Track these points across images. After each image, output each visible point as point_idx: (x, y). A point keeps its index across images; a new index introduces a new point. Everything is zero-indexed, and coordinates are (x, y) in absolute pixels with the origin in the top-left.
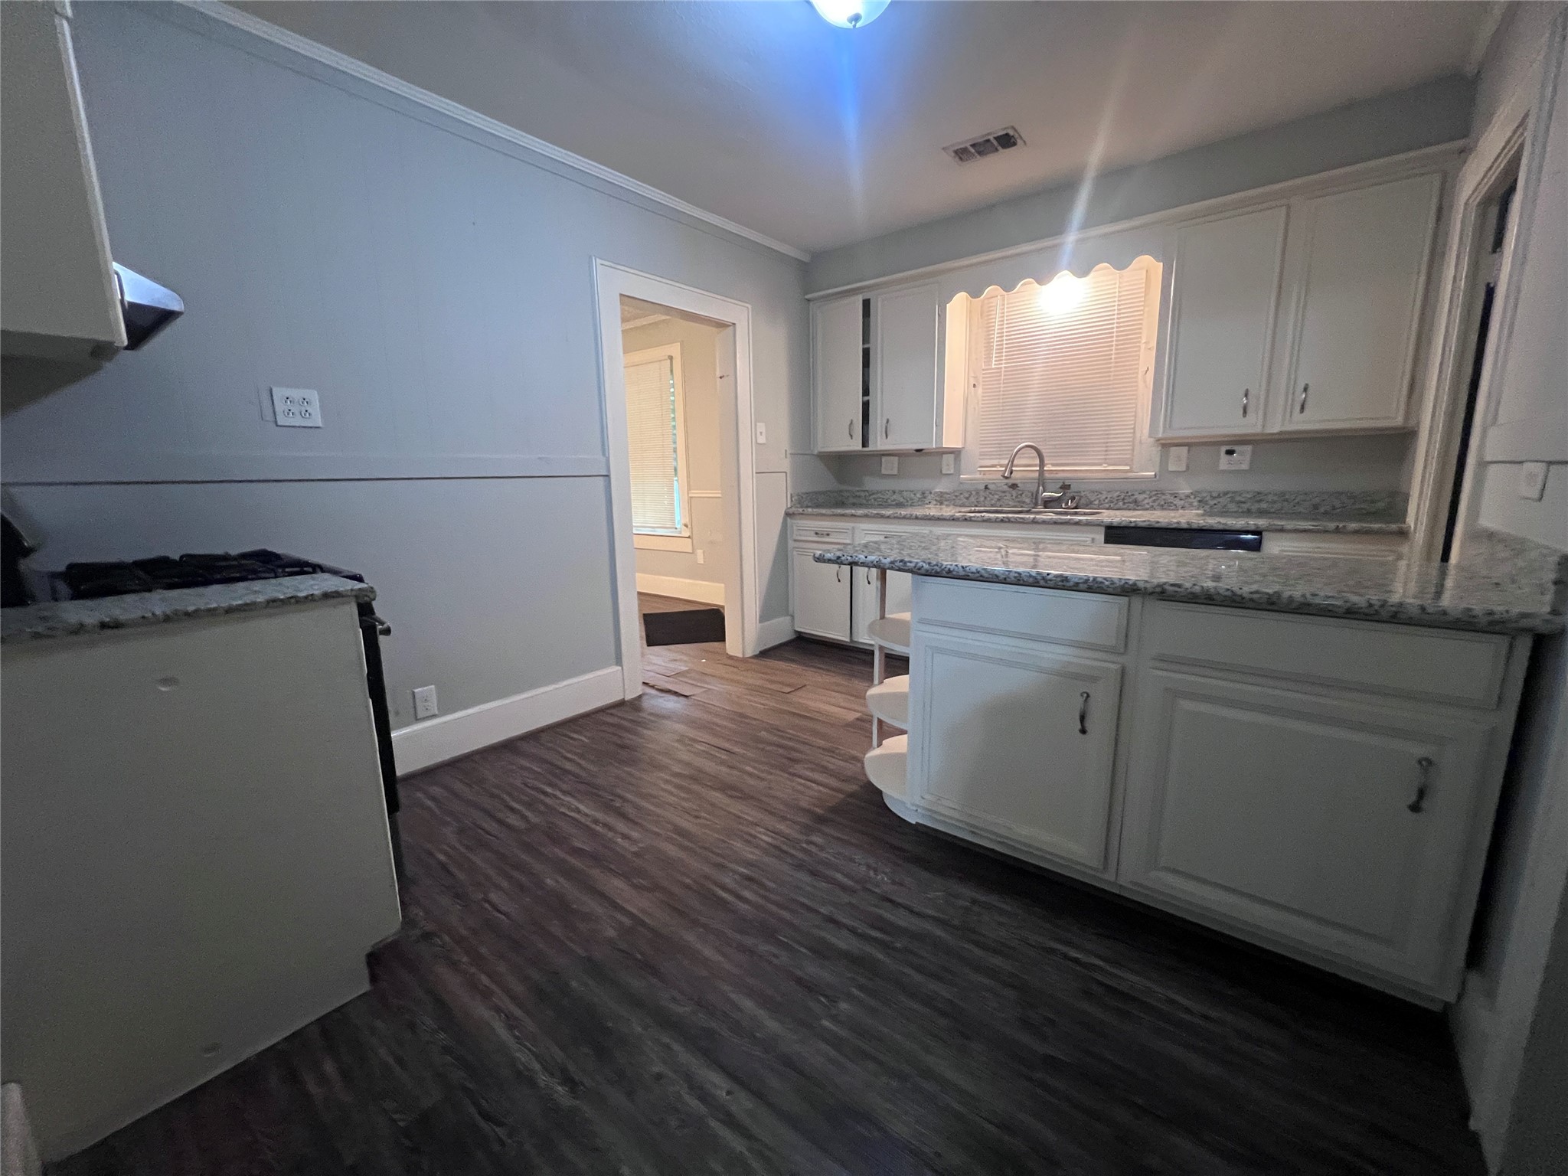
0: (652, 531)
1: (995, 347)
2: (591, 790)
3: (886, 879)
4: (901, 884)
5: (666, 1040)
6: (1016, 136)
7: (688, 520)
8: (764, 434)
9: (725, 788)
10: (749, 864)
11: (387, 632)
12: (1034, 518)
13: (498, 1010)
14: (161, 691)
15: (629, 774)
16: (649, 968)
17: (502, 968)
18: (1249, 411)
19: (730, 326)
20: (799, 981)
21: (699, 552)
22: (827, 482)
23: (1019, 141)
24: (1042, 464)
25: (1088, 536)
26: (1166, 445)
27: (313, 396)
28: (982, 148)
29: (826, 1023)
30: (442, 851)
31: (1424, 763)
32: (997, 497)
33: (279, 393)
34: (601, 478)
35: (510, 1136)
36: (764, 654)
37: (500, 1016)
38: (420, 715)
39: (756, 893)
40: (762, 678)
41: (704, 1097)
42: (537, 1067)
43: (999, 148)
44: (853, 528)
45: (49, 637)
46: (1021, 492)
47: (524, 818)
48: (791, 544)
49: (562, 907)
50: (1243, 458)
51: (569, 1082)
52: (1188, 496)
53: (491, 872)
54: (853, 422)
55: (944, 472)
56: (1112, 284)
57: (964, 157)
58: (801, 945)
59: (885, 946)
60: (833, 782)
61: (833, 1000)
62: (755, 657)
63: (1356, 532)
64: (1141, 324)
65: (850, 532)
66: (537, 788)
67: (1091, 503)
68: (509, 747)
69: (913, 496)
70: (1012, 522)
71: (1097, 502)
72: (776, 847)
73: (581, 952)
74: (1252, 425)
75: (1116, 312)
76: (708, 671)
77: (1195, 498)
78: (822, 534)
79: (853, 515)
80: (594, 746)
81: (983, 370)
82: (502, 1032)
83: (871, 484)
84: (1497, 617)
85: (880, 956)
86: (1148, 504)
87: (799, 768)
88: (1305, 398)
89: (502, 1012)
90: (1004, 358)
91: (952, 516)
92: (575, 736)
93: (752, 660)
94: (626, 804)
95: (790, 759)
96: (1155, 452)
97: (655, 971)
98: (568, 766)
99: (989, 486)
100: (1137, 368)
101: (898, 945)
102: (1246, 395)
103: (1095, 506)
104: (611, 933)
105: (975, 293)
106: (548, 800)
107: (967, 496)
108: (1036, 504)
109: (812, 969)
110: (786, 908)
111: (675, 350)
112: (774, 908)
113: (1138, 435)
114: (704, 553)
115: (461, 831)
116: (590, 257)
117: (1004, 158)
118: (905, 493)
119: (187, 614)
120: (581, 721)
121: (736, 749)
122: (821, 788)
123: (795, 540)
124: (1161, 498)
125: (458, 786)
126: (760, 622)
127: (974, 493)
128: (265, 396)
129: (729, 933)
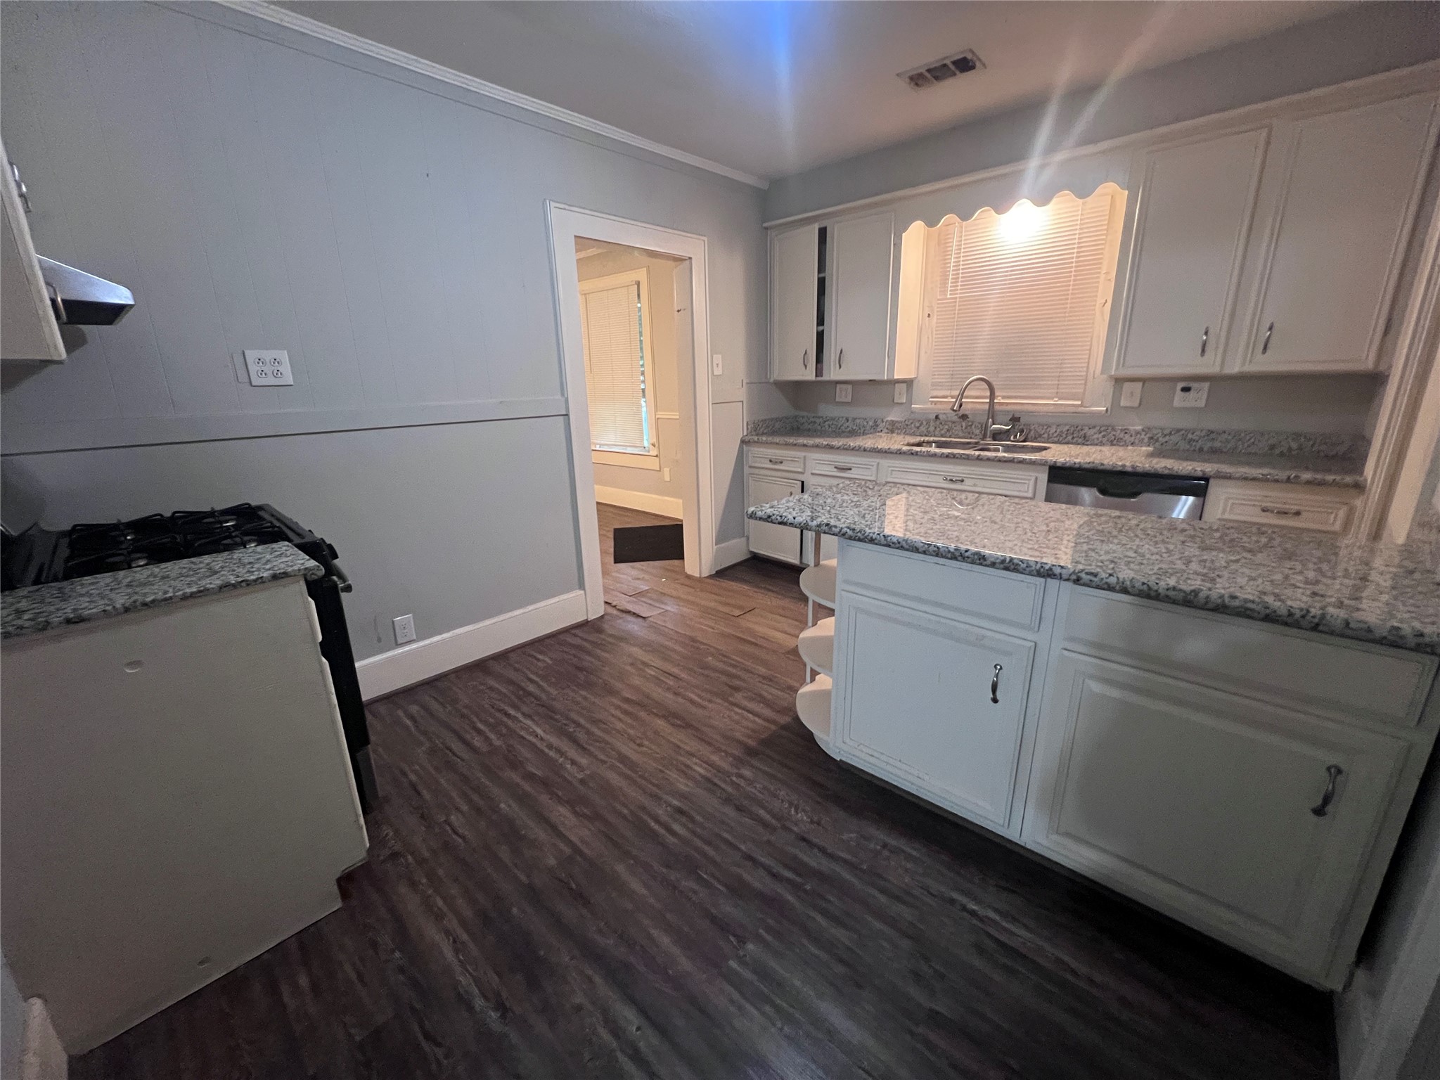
0: (624, 449)
1: (951, 277)
2: (548, 713)
3: (805, 818)
4: (819, 824)
5: (590, 972)
6: (975, 59)
7: (655, 440)
8: (720, 366)
9: (670, 716)
10: (683, 796)
11: (348, 589)
12: (979, 456)
13: (448, 933)
14: (127, 673)
15: (585, 698)
16: (580, 898)
17: (454, 891)
18: (1208, 348)
19: (686, 260)
20: (714, 920)
21: (666, 471)
22: (782, 408)
23: (978, 64)
24: (992, 396)
25: (1031, 474)
26: (1119, 381)
27: (284, 356)
28: (939, 73)
29: (733, 964)
30: (416, 772)
31: (1333, 770)
32: (947, 427)
33: (251, 355)
34: (562, 417)
35: (446, 1057)
36: (721, 574)
37: (449, 940)
38: (400, 641)
39: (684, 825)
40: (716, 601)
41: (617, 1032)
42: (476, 991)
43: (958, 72)
44: (805, 457)
45: (17, 635)
46: (970, 424)
47: (487, 739)
48: (746, 470)
49: (512, 834)
50: (1198, 398)
51: (502, 1007)
52: (1138, 433)
53: (454, 794)
54: (808, 353)
55: (895, 401)
56: (1074, 211)
57: (920, 82)
58: (719, 881)
59: (796, 887)
60: (768, 712)
61: (742, 940)
62: (711, 577)
63: (1308, 483)
64: (1102, 254)
65: (802, 461)
66: (502, 710)
67: (1040, 436)
68: (480, 667)
69: (865, 423)
70: (957, 458)
71: (1046, 435)
72: (708, 780)
73: (523, 878)
74: (1210, 365)
75: (1076, 241)
76: (666, 590)
77: (1145, 435)
78: (776, 462)
79: (805, 445)
80: (555, 667)
81: (938, 300)
82: (448, 953)
83: (827, 411)
84: (1427, 640)
85: (790, 898)
86: (1098, 439)
87: (738, 697)
88: (1269, 336)
89: (452, 935)
90: (959, 288)
91: (900, 450)
92: (540, 657)
93: (708, 580)
94: (578, 729)
95: (731, 687)
96: (1109, 388)
97: (586, 903)
98: (531, 688)
99: (940, 417)
100: (1096, 301)
101: (808, 887)
102: (1206, 333)
103: (1043, 440)
104: (552, 861)
105: (931, 223)
106: (510, 723)
107: (918, 425)
108: (984, 437)
109: (728, 908)
110: (709, 843)
111: (641, 275)
112: (699, 843)
113: (1091, 370)
114: (670, 471)
115: (433, 751)
116: (545, 199)
117: (963, 80)
118: (858, 421)
119: (145, 604)
120: (548, 641)
121: (683, 675)
122: (757, 719)
123: (750, 467)
124: (1110, 434)
125: (434, 706)
126: (716, 545)
127: (925, 423)
128: (239, 360)
129: (656, 866)
